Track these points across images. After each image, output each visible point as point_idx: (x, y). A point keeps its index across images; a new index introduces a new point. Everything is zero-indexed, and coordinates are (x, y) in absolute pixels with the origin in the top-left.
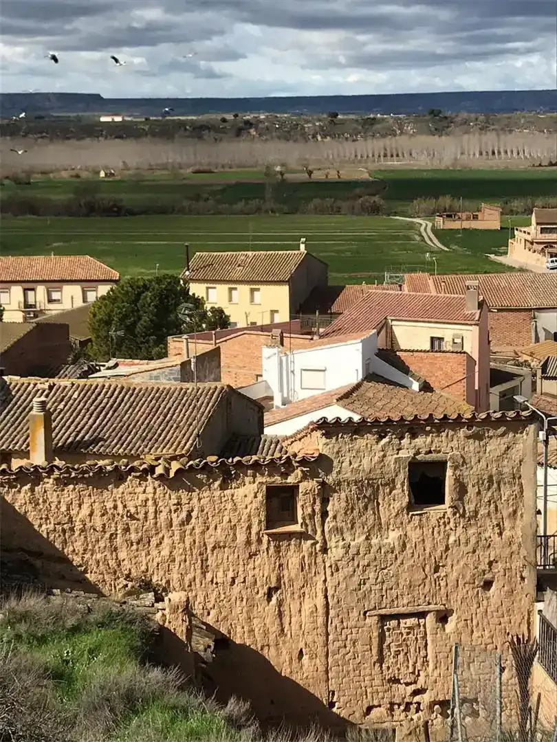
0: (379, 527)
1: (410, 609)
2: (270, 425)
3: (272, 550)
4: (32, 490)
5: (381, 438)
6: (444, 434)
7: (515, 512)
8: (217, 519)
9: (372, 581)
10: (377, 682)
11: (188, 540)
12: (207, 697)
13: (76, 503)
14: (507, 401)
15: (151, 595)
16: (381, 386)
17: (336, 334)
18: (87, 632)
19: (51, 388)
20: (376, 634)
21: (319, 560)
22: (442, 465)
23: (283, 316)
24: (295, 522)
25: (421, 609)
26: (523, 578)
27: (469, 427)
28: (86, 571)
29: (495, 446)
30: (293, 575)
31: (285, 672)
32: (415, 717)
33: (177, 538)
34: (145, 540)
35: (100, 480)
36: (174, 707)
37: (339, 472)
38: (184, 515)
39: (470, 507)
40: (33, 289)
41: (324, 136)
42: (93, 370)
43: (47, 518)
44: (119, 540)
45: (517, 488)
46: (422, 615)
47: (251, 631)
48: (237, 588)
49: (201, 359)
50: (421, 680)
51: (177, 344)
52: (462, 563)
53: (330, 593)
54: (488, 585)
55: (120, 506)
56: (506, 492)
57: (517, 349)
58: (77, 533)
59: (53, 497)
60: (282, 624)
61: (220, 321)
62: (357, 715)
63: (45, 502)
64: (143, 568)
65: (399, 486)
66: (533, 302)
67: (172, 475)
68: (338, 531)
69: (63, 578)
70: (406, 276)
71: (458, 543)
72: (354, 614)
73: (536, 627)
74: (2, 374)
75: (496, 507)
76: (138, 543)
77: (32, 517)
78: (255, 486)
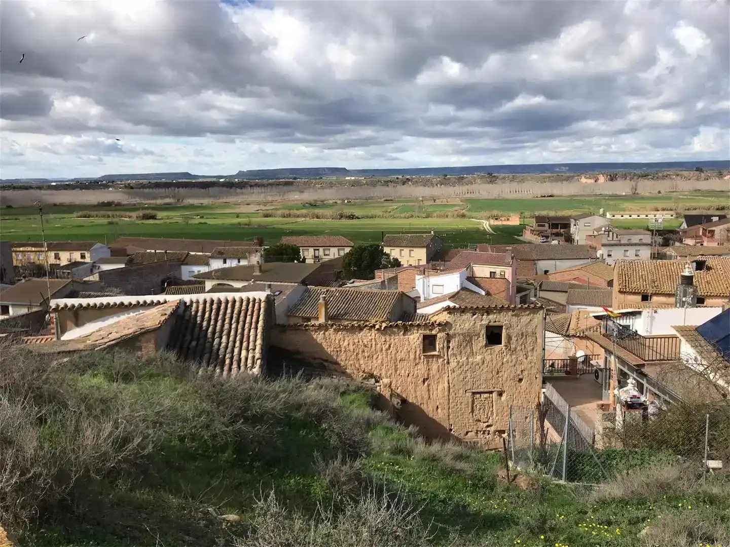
0: (472, 354)
1: (486, 390)
2: (419, 308)
3: (425, 362)
4: (324, 334)
5: (474, 315)
6: (502, 314)
7: (533, 349)
8: (401, 349)
9: (469, 377)
10: (471, 421)
11: (389, 357)
12: (401, 424)
13: (342, 339)
14: (524, 300)
15: (373, 380)
16: (468, 293)
17: (447, 270)
18: (349, 394)
19: (327, 291)
20: (471, 400)
21: (446, 368)
22: (501, 327)
23: (424, 262)
24: (435, 350)
25: (490, 390)
26: (536, 378)
27: (513, 311)
28: (346, 369)
29: (525, 319)
30: (434, 373)
31: (431, 415)
32: (487, 437)
33: (384, 356)
34: (371, 356)
35: (353, 330)
36: (387, 428)
37: (455, 330)
38: (388, 346)
39: (513, 346)
40: (318, 250)
41: (441, 185)
42: (344, 284)
43: (330, 346)
44: (360, 356)
45: (534, 338)
46: (491, 392)
47: (416, 397)
48: (409, 379)
49: (390, 279)
50: (490, 421)
51: (379, 274)
52: (509, 371)
53: (450, 382)
54: (520, 380)
55: (361, 342)
56: (529, 340)
57: (528, 277)
58: (343, 352)
59: (333, 337)
60: (429, 394)
61: (397, 264)
62: (462, 435)
63: (329, 339)
64: (370, 368)
65: (481, 336)
66: (535, 257)
67: (383, 329)
68: (454, 355)
69: (336, 371)
70: (478, 245)
71: (508, 362)
72: (461, 391)
73: (542, 399)
74: (307, 285)
75: (525, 346)
76: (368, 357)
77: (324, 345)
78: (418, 335)
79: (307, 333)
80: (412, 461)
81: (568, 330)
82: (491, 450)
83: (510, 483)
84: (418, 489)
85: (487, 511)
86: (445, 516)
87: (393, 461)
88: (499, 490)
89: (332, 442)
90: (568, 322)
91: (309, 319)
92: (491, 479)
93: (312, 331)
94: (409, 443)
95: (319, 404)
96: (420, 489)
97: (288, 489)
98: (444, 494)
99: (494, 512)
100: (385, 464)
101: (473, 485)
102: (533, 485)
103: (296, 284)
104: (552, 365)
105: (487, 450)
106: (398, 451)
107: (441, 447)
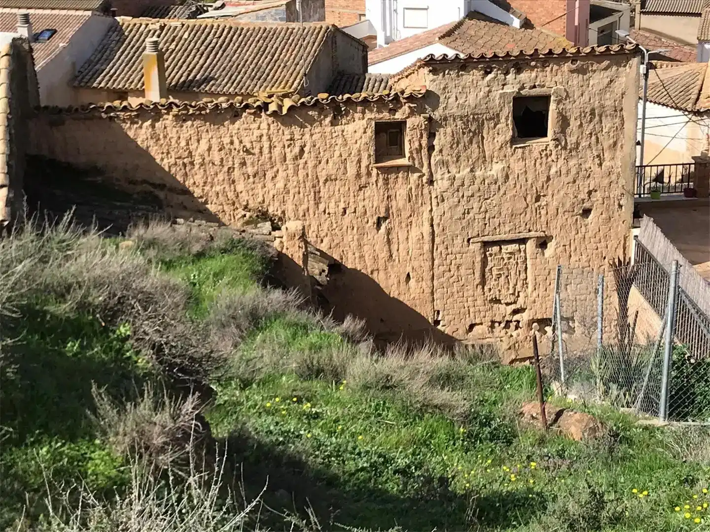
0: (483, 159)
1: (512, 236)
2: (374, 63)
3: (381, 182)
4: (153, 126)
5: (487, 73)
6: (548, 69)
7: (615, 144)
8: (327, 155)
9: (476, 210)
10: (479, 302)
11: (302, 173)
12: (325, 315)
13: (194, 137)
15: (268, 224)
16: (483, 23)
18: (211, 257)
19: (162, 28)
20: (478, 259)
21: (426, 191)
22: (546, 99)
24: (402, 155)
25: (522, 236)
26: (620, 206)
27: (574, 61)
28: (206, 202)
29: (598, 78)
30: (401, 204)
31: (394, 294)
32: (514, 334)
33: (290, 172)
34: (261, 174)
35: (217, 116)
37: (445, 108)
38: (297, 150)
39: (572, 140)
42: (201, 10)
43: (168, 153)
44: (236, 173)
45: (617, 120)
46: (523, 241)
47: (362, 256)
50: (521, 300)
52: (562, 193)
53: (435, 222)
54: (586, 212)
55: (236, 142)
56: (607, 124)
58: (197, 167)
59: (172, 133)
60: (390, 251)
62: (460, 332)
63: (165, 137)
64: (260, 199)
65: (503, 120)
67: (285, 111)
68: (444, 163)
69: (185, 208)
71: (559, 173)
72: (458, 241)
73: (632, 253)
74: (114, 14)
75: (597, 139)
76: (254, 176)
77: (154, 151)
78: (364, 122)
79: (113, 125)
80: (343, 392)
81: (698, 99)
82: (524, 360)
83: (548, 428)
84: (349, 448)
85: (496, 486)
86: (404, 501)
87: (300, 393)
88: (524, 443)
89: (141, 363)
90: (699, 82)
91: (122, 95)
92: (507, 421)
93: (124, 121)
94: (338, 353)
95: (111, 283)
96: (354, 449)
97: (32, 469)
98: (406, 456)
99: (506, 488)
100: (284, 399)
101: (470, 435)
102: (594, 430)
103: (89, 13)
104: (659, 178)
105: (512, 362)
106: (313, 372)
107: (406, 359)
